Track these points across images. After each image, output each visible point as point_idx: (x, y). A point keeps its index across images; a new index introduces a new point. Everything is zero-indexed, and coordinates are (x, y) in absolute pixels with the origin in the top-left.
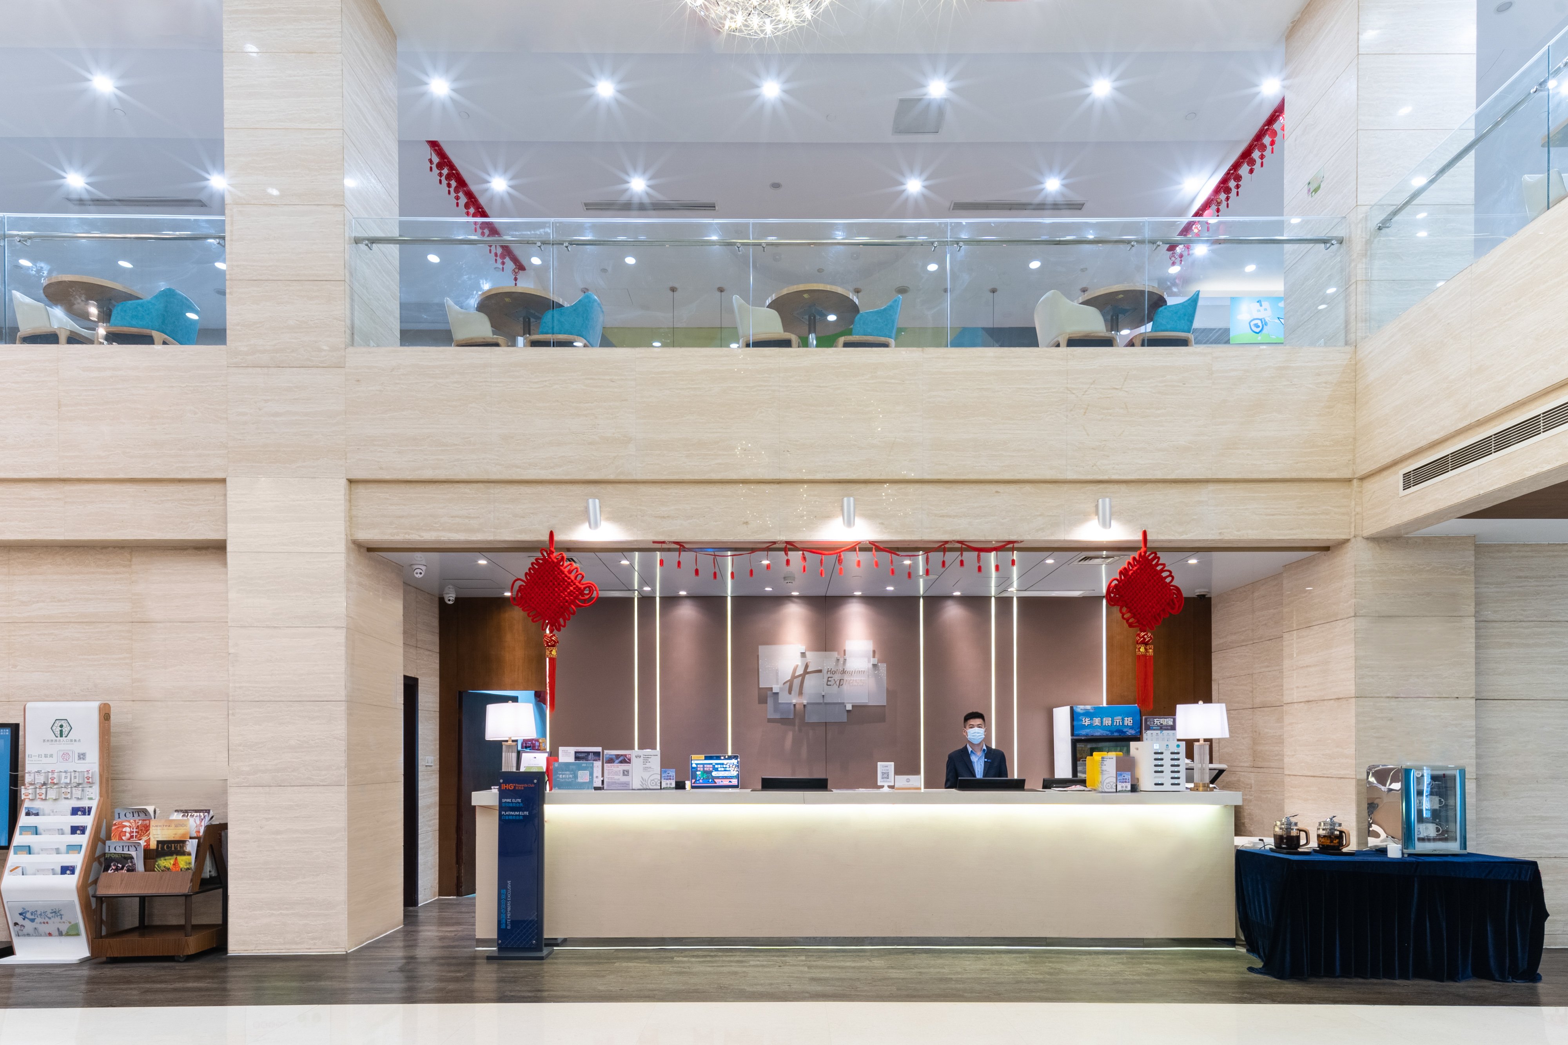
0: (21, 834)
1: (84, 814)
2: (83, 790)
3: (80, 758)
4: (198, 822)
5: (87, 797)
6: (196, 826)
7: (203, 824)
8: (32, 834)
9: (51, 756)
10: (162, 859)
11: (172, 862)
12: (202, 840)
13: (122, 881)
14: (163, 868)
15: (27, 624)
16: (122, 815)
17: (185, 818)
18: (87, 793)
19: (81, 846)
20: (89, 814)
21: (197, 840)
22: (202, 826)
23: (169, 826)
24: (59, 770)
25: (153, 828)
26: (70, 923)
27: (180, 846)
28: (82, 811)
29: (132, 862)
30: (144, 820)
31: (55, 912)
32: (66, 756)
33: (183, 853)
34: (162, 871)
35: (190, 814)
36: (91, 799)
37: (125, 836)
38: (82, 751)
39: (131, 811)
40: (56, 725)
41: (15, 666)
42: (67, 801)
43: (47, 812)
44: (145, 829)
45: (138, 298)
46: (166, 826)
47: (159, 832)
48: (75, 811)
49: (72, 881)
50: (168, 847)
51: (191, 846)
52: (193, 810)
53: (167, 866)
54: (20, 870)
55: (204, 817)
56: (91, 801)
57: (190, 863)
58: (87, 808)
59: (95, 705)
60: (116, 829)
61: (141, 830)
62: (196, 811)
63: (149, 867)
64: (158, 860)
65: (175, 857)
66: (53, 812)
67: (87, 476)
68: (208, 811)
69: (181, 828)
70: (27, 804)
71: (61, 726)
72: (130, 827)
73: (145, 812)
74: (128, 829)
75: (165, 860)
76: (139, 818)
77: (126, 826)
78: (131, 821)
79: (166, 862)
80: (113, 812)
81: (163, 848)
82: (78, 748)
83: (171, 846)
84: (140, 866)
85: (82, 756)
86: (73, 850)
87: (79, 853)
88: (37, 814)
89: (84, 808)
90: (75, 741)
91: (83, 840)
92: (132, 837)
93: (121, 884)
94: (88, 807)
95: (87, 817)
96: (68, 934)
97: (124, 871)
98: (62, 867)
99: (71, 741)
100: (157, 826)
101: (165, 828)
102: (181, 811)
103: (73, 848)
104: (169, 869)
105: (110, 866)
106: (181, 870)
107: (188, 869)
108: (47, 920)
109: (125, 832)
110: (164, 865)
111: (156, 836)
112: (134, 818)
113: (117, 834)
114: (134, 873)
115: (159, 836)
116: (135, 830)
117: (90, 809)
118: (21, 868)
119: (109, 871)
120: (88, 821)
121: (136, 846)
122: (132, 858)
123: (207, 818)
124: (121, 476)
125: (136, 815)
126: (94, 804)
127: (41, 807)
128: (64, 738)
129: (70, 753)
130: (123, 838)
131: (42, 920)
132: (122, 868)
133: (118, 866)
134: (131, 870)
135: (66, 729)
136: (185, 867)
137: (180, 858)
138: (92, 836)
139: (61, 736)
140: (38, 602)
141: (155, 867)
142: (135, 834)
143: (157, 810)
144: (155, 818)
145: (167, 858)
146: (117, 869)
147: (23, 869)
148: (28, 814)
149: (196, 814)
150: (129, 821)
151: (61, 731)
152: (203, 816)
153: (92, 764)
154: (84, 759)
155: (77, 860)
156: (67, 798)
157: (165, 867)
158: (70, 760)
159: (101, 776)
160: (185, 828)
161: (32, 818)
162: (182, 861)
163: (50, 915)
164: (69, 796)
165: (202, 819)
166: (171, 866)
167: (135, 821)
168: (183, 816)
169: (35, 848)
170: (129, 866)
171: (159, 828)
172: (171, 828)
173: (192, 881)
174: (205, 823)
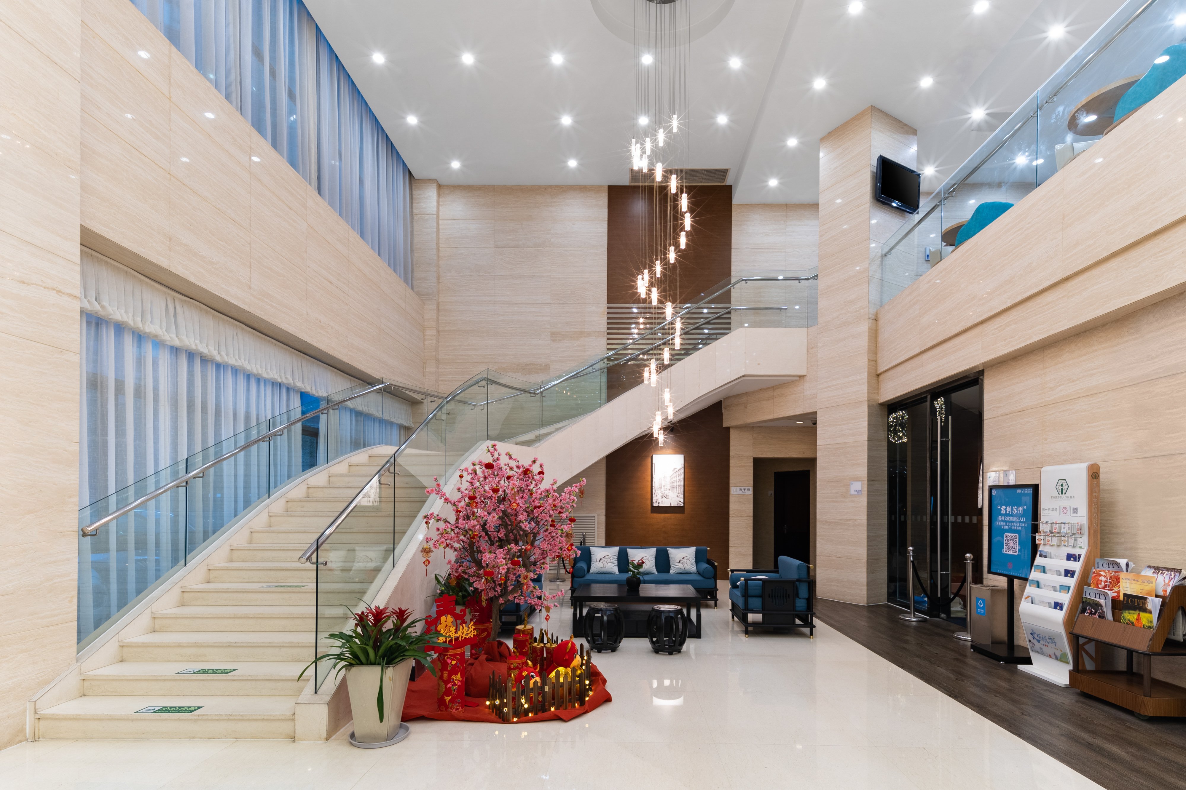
0: (1035, 571)
1: (1075, 560)
2: (1076, 540)
3: (1074, 512)
4: (1167, 581)
5: (1078, 546)
6: (1164, 585)
7: (1171, 583)
8: (1041, 572)
9: (1056, 510)
10: (1127, 612)
11: (1136, 616)
12: (1167, 600)
13: (1093, 625)
14: (1127, 621)
15: (1053, 405)
16: (1100, 565)
17: (1155, 575)
18: (1079, 542)
19: (1069, 587)
20: (1079, 561)
21: (1161, 600)
22: (1169, 585)
23: (1137, 581)
24: (1060, 522)
25: (1123, 580)
26: (1061, 651)
27: (1142, 602)
28: (1074, 558)
29: (1102, 610)
30: (1116, 572)
31: (1051, 639)
32: (1065, 510)
33: (1145, 610)
34: (1127, 624)
35: (1161, 571)
36: (1081, 548)
37: (1101, 584)
38: (1075, 506)
39: (1107, 562)
40: (1059, 484)
41: (1046, 439)
42: (1066, 548)
43: (1053, 555)
44: (1115, 581)
45: (1137, 81)
46: (1134, 580)
47: (1128, 585)
48: (1069, 557)
49: (1060, 616)
50: (1131, 601)
51: (1154, 604)
52: (1165, 568)
53: (1131, 619)
54: (1030, 599)
55: (1175, 577)
56: (1082, 550)
57: (1151, 622)
58: (1077, 555)
59: (1084, 466)
60: (1094, 576)
61: (1113, 581)
62: (1168, 569)
63: (1117, 618)
64: (1124, 612)
65: (1137, 612)
66: (1057, 557)
67: (1080, 268)
68: (1179, 571)
69: (1147, 584)
70: (1041, 548)
71: (1062, 485)
72: (1105, 577)
73: (1118, 565)
74: (1103, 578)
75: (1130, 613)
76: (1113, 569)
77: (1102, 575)
78: (1106, 571)
79: (1130, 616)
80: (1094, 562)
81: (1127, 601)
82: (1073, 504)
83: (1135, 600)
84: (1109, 615)
85: (1075, 510)
86: (1063, 590)
87: (1068, 593)
88: (1046, 557)
89: (1075, 555)
90: (1071, 497)
91: (1072, 582)
92: (1106, 586)
93: (1092, 627)
94: (1079, 555)
95: (1076, 563)
96: (1061, 660)
97: (1096, 616)
98: (1055, 603)
99: (1068, 497)
100: (1126, 579)
101: (1133, 582)
102: (1154, 567)
103: (1065, 588)
104: (1132, 623)
105: (1086, 610)
106: (1144, 627)
107: (1150, 627)
108: (1047, 644)
109: (1101, 580)
110: (1128, 618)
111: (1125, 589)
112: (1109, 569)
113: (1095, 581)
114: (1103, 620)
115: (1128, 589)
116: (1108, 580)
117: (1080, 556)
118: (1030, 598)
119: (1086, 614)
120: (1076, 566)
121: (1106, 595)
122: (1101, 606)
123: (1177, 577)
124: (1105, 254)
125: (1111, 566)
126: (1083, 552)
127: (1049, 551)
128: (1063, 495)
129: (1068, 508)
130: (1099, 586)
131: (1045, 644)
132: (1095, 614)
133: (1091, 611)
134: (1102, 616)
135: (1065, 488)
136: (1147, 625)
137: (1142, 614)
138: (1079, 580)
139: (1062, 493)
140: (1060, 386)
141: (1121, 619)
142: (1108, 584)
143: (1130, 563)
144: (1127, 571)
145: (1131, 612)
146: (1091, 613)
147: (1032, 599)
148: (1041, 556)
149: (1166, 572)
150: (1104, 571)
151: (1062, 489)
152: (1173, 575)
153: (1082, 518)
154: (1076, 513)
155: (1066, 598)
156: (1065, 546)
157: (1129, 620)
158: (1068, 514)
159: (1089, 529)
160: (1151, 585)
161: (1043, 558)
162: (1145, 618)
163: (1049, 641)
164: (1066, 544)
165: (1172, 579)
166: (1134, 621)
167: (1109, 571)
168: (1154, 572)
169: (1042, 584)
170: (1099, 612)
171: (1128, 581)
172: (1139, 583)
173: (1151, 640)
174: (1173, 583)
